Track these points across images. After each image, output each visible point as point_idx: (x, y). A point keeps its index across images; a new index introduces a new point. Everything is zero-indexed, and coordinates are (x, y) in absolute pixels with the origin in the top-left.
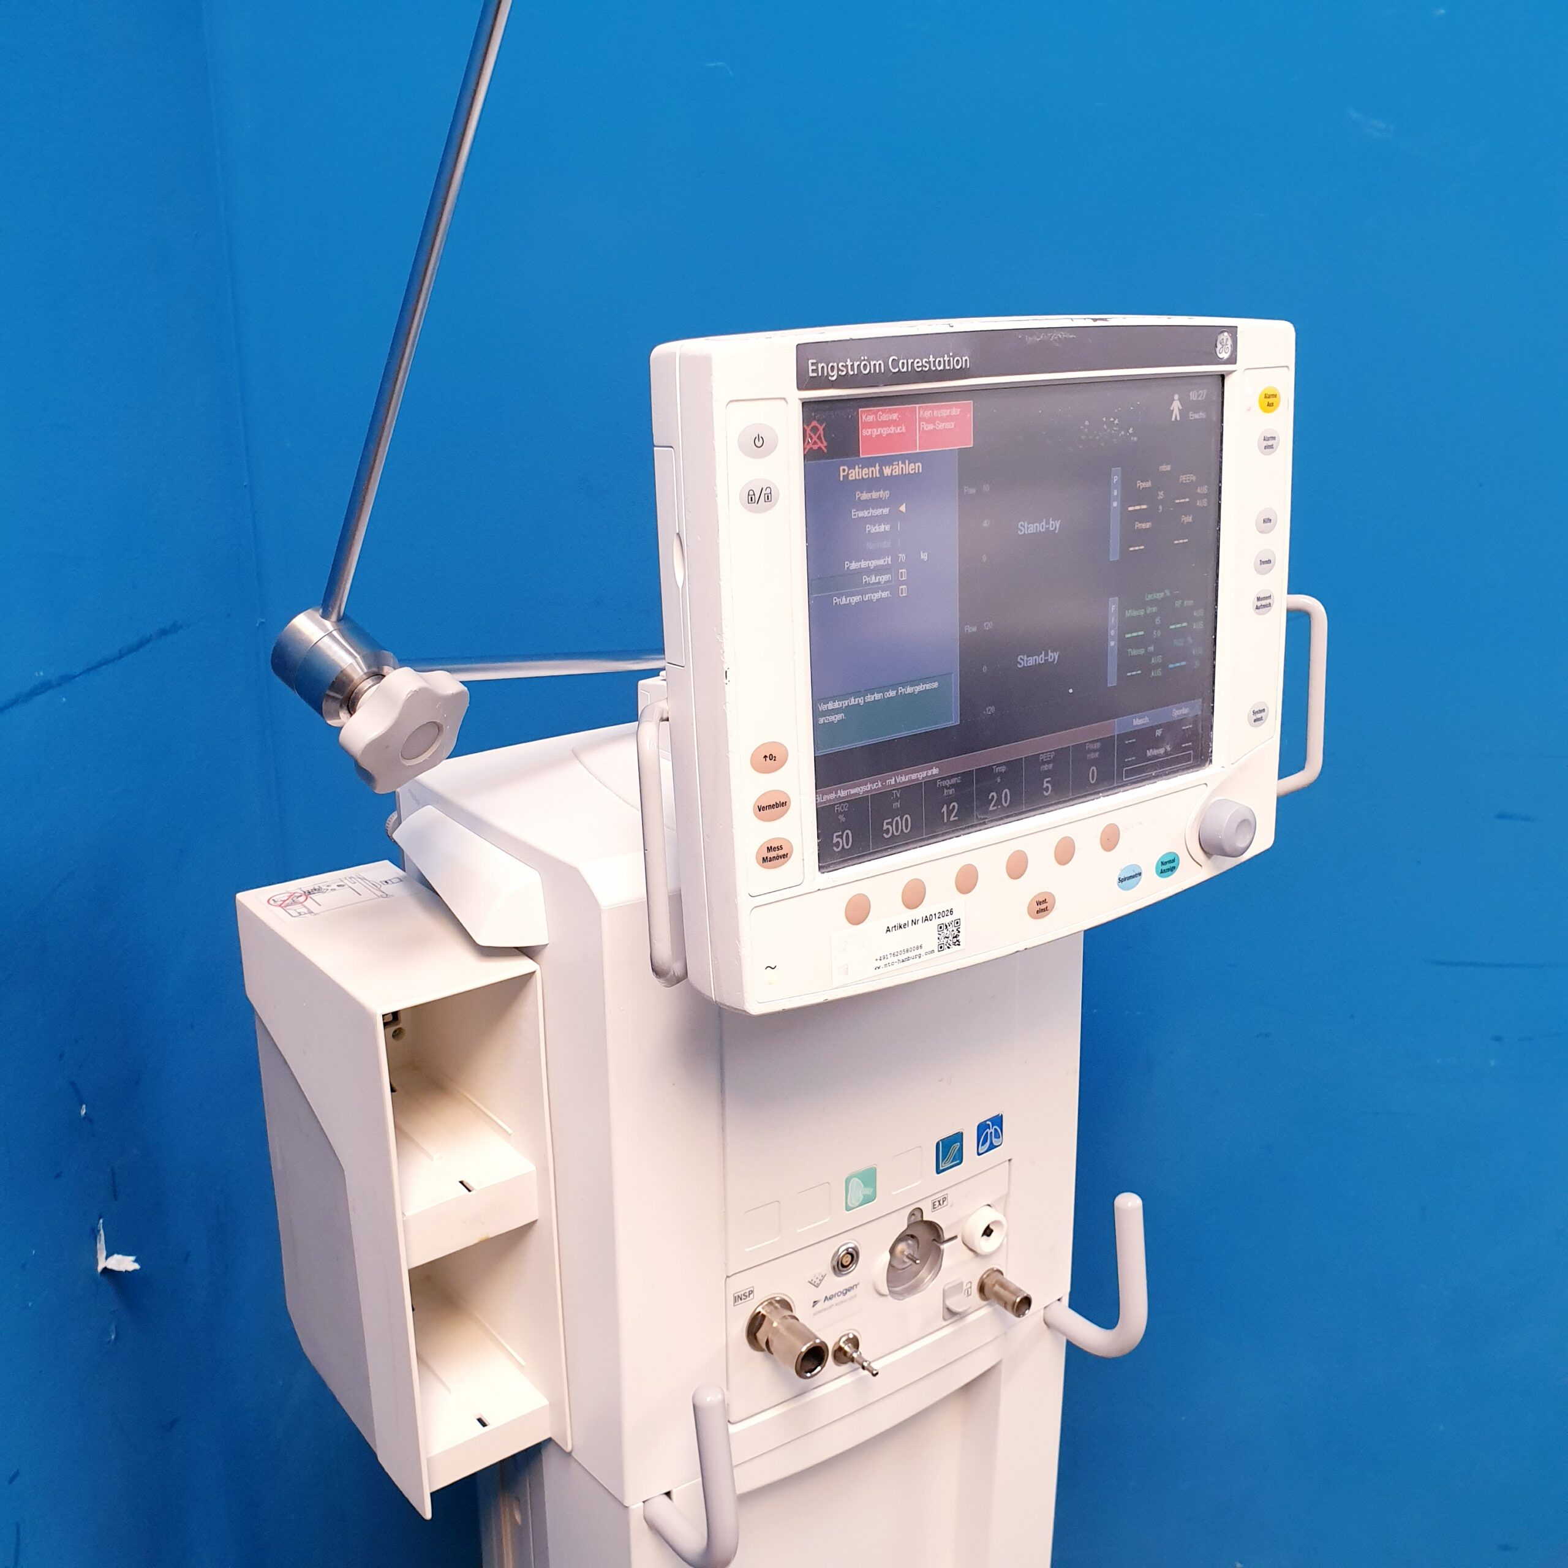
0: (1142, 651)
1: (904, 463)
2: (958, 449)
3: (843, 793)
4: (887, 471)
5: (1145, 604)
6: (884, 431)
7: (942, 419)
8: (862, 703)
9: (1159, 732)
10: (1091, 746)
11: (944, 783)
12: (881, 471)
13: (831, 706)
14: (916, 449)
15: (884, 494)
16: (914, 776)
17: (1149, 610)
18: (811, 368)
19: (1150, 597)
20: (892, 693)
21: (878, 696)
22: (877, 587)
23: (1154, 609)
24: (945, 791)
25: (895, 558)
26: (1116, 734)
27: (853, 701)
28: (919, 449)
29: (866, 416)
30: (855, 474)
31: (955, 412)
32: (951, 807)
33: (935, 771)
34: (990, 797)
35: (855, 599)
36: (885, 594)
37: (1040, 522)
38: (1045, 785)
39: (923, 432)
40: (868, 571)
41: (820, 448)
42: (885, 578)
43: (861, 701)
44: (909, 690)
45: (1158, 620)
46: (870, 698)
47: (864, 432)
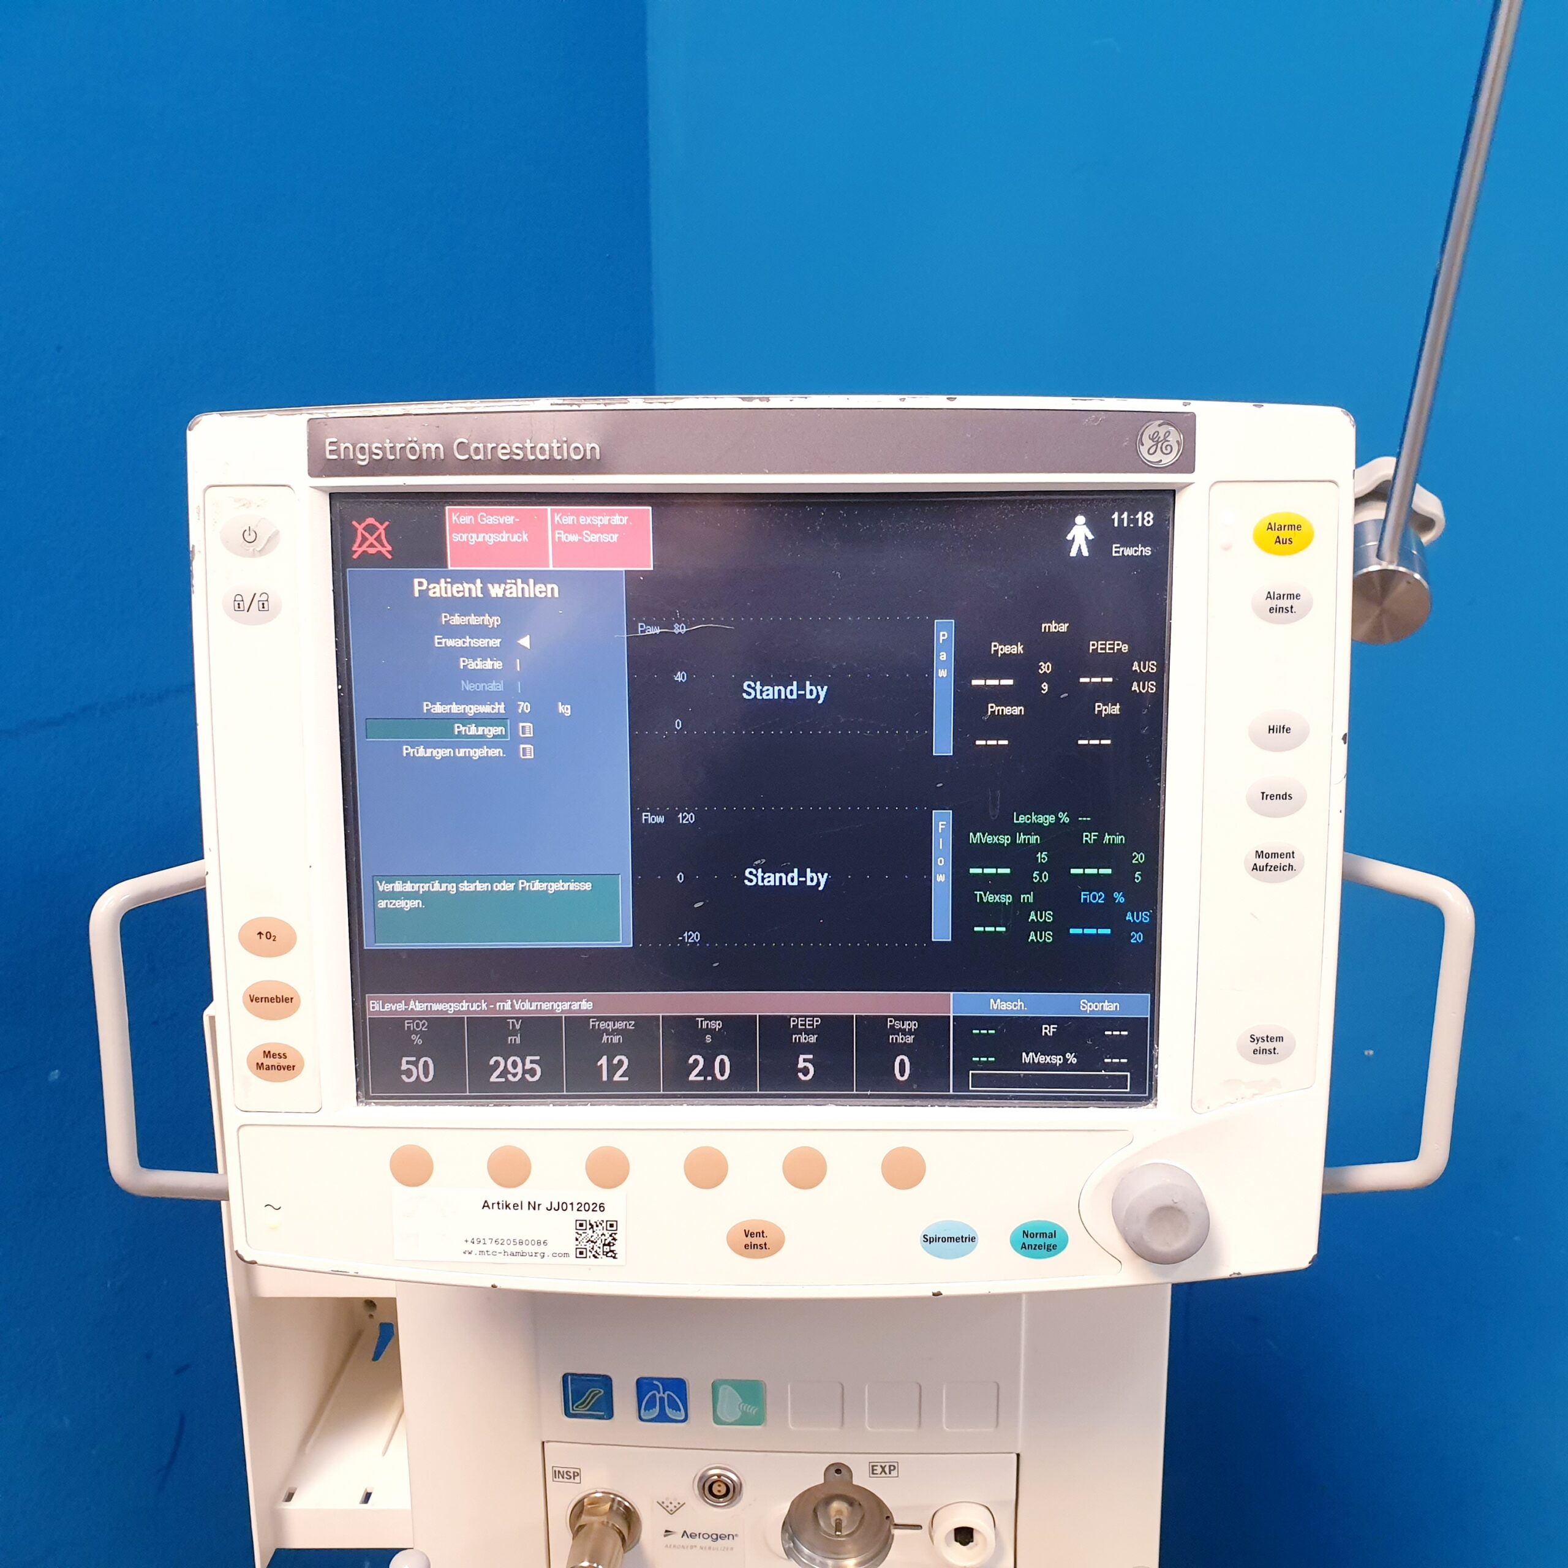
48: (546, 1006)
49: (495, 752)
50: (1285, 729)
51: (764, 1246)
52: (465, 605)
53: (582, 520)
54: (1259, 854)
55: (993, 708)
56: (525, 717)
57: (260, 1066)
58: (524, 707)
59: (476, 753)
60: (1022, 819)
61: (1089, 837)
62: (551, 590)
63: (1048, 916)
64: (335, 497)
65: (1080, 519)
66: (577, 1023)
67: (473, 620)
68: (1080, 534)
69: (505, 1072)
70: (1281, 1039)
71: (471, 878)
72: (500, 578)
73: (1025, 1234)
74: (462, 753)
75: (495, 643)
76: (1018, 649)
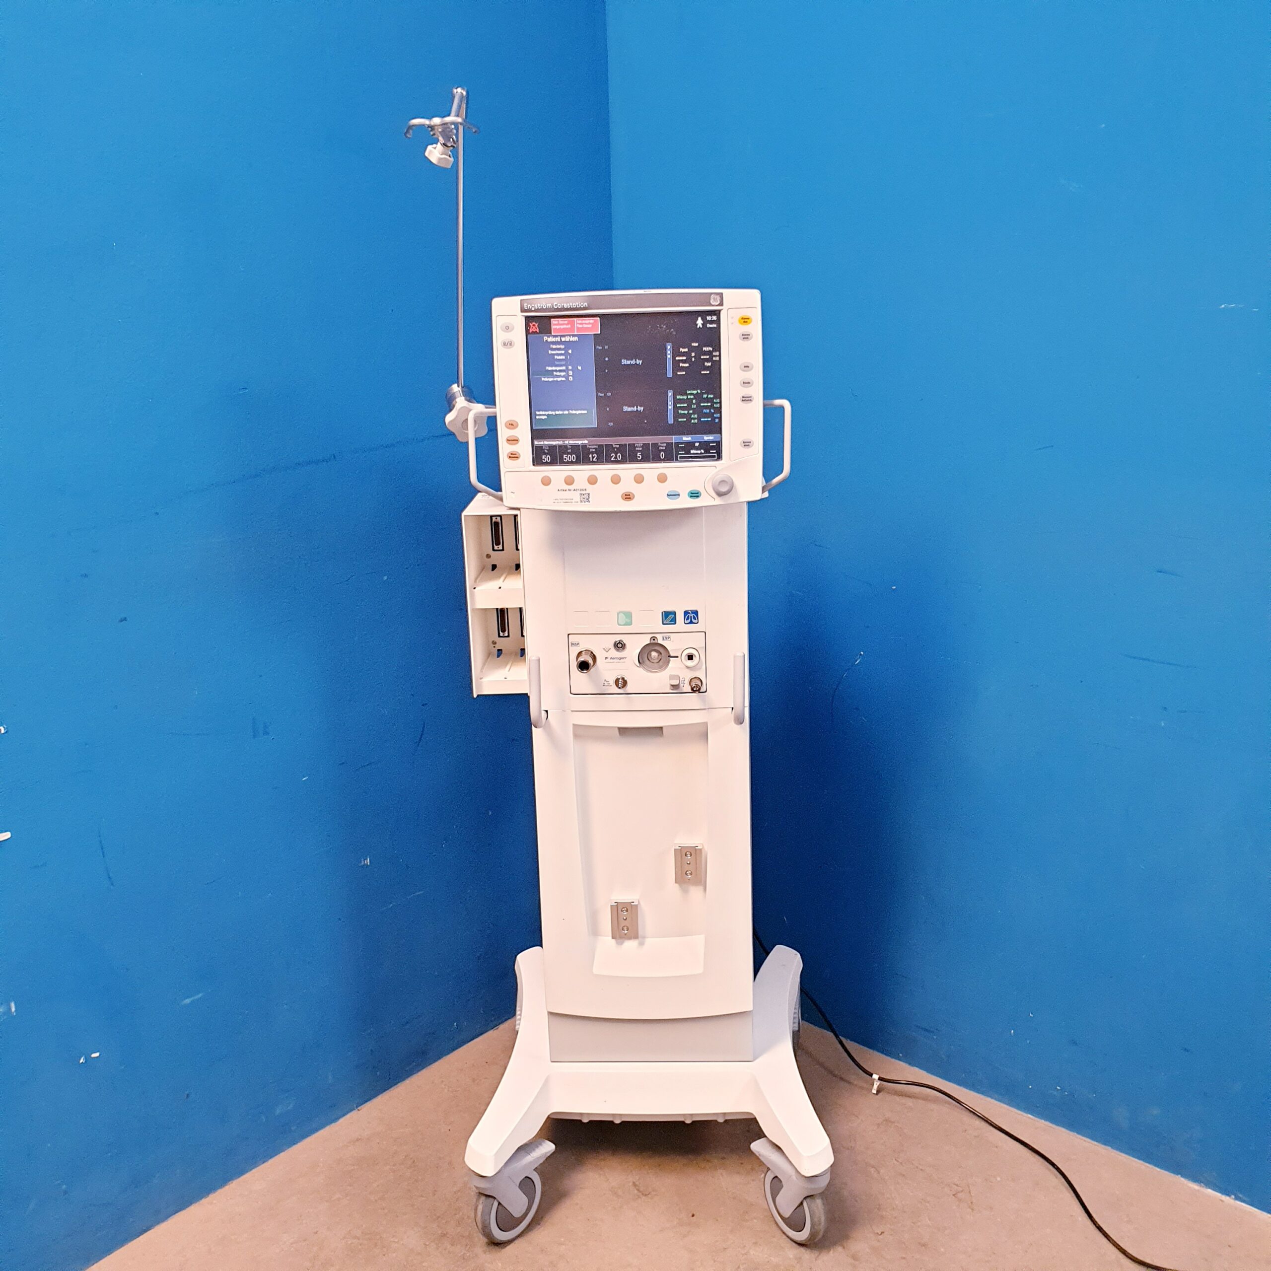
0: (686, 412)
1: (570, 337)
2: (594, 334)
3: (546, 443)
4: (563, 339)
5: (687, 395)
6: (562, 327)
7: (586, 324)
8: (554, 414)
9: (697, 444)
10: (661, 445)
11: (590, 447)
12: (561, 339)
13: (541, 413)
14: (574, 332)
15: (563, 347)
16: (577, 442)
17: (689, 397)
18: (525, 306)
19: (689, 392)
20: (566, 412)
21: (561, 412)
22: (559, 376)
23: (692, 397)
24: (591, 450)
25: (567, 368)
26: (674, 442)
27: (550, 413)
28: (577, 332)
29: (553, 321)
30: (550, 339)
31: (592, 321)
32: (594, 456)
33: (586, 442)
34: (612, 455)
35: (551, 380)
36: (564, 379)
37: (632, 360)
38: (638, 455)
39: (578, 328)
40: (556, 371)
41: (536, 331)
42: (563, 374)
43: (554, 413)
44: (574, 412)
45: (694, 401)
46: (557, 413)
47: (553, 327)
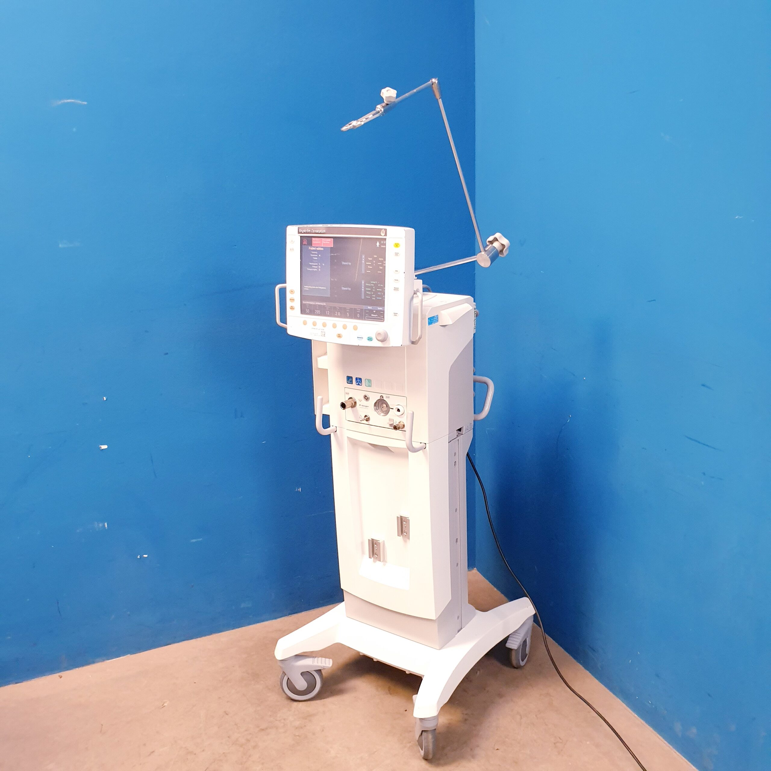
48: (321, 304)
49: (316, 270)
50: (397, 271)
51: (340, 337)
52: (314, 251)
53: (326, 240)
54: (395, 288)
55: (369, 267)
56: (319, 265)
57: (291, 308)
58: (319, 264)
59: (315, 270)
60: (372, 282)
61: (379, 285)
62: (322, 249)
63: (374, 296)
64: (301, 237)
65: (378, 242)
66: (324, 306)
67: (315, 253)
68: (378, 244)
69: (316, 312)
70: (397, 314)
71: (313, 286)
72: (318, 247)
73: (369, 338)
74: (313, 270)
75: (317, 256)
76: (371, 259)
